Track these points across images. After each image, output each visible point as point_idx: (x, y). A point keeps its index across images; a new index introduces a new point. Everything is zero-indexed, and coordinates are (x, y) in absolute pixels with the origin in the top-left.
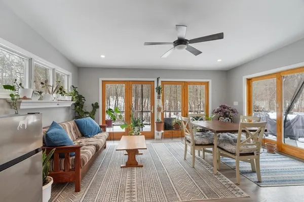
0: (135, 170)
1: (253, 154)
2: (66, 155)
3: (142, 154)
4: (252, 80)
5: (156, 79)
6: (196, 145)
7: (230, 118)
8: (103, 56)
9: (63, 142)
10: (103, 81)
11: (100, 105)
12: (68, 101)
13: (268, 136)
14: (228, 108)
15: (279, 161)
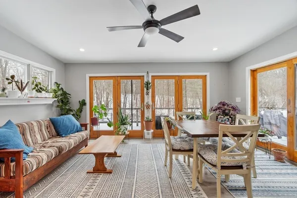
0: (101, 177)
1: (241, 167)
2: (6, 160)
3: (120, 156)
4: (258, 71)
5: (146, 74)
6: (174, 150)
7: (230, 117)
8: (82, 50)
9: (3, 145)
10: (90, 77)
11: (88, 102)
12: (48, 98)
13: (281, 138)
14: (228, 105)
15: (288, 174)
